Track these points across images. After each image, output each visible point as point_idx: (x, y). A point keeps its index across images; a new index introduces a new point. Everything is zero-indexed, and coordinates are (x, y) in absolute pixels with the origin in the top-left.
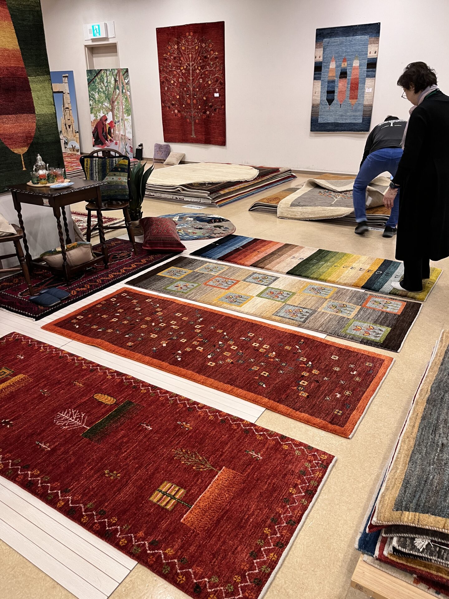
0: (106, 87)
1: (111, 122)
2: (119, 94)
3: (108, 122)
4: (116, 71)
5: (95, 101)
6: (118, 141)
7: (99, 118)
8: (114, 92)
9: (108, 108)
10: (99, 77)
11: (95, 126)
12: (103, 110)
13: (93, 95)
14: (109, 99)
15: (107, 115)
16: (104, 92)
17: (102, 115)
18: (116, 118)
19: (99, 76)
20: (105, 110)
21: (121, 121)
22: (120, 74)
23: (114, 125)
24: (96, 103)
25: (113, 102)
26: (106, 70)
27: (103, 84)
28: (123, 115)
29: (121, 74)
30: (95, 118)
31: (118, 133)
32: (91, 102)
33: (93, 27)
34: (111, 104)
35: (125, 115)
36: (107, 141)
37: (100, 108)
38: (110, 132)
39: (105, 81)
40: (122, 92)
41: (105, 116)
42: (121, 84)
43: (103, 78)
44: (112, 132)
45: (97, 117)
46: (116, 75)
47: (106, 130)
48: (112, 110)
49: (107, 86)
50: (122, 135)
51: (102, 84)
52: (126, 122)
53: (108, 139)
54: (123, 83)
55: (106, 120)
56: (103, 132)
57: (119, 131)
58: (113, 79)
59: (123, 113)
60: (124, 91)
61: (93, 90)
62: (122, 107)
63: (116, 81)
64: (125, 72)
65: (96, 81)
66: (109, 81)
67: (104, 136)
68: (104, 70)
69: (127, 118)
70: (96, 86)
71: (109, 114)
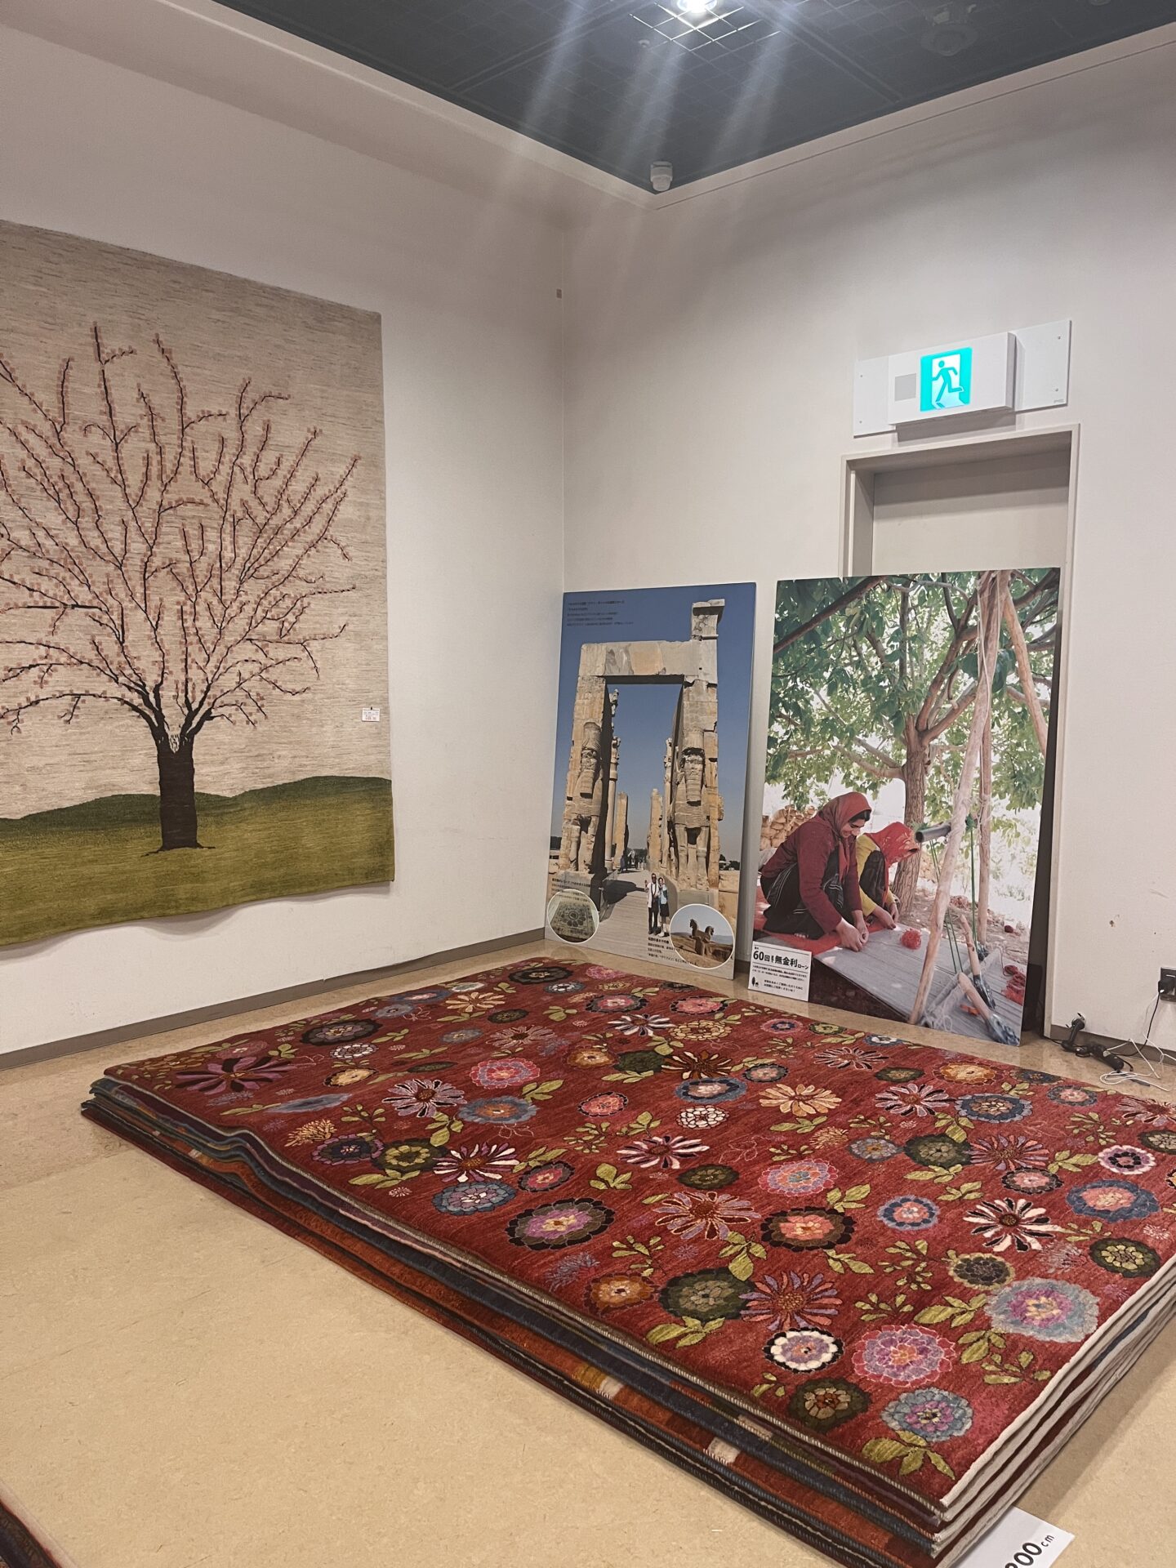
0: (886, 660)
1: (894, 829)
2: (972, 694)
3: (875, 825)
4: (971, 584)
5: (808, 723)
6: (925, 932)
7: (814, 803)
8: (936, 683)
9: (886, 760)
10: (849, 611)
11: (782, 839)
12: (846, 766)
13: (802, 694)
14: (897, 717)
15: (868, 796)
16: (869, 685)
17: (836, 788)
18: (927, 810)
19: (852, 609)
20: (863, 767)
21: (960, 826)
22: (1000, 598)
23: (911, 843)
24: (806, 731)
25: (924, 733)
26: (906, 580)
27: (875, 644)
28: (982, 800)
29: (1005, 596)
30: (788, 802)
31: (931, 888)
32: (776, 727)
33: (926, 365)
34: (907, 743)
35: (994, 801)
36: (852, 921)
37: (831, 759)
38: (874, 879)
39: (889, 631)
40: (999, 683)
41: (856, 797)
42: (995, 644)
43: (876, 617)
44: (892, 878)
45: (801, 799)
46: (971, 604)
47: (854, 865)
48: (910, 774)
49: (900, 654)
50: (959, 902)
51: (865, 648)
52: (995, 837)
53: (859, 914)
54: (1007, 643)
55: (865, 815)
56: (831, 869)
57: (940, 877)
58: (943, 619)
59: (983, 789)
60: (1012, 679)
61: (798, 671)
62: (985, 761)
63: (960, 629)
64: (1036, 589)
65: (826, 633)
66: (912, 631)
67: (832, 895)
68: (889, 579)
69: (1011, 814)
70: (824, 654)
71: (882, 789)
